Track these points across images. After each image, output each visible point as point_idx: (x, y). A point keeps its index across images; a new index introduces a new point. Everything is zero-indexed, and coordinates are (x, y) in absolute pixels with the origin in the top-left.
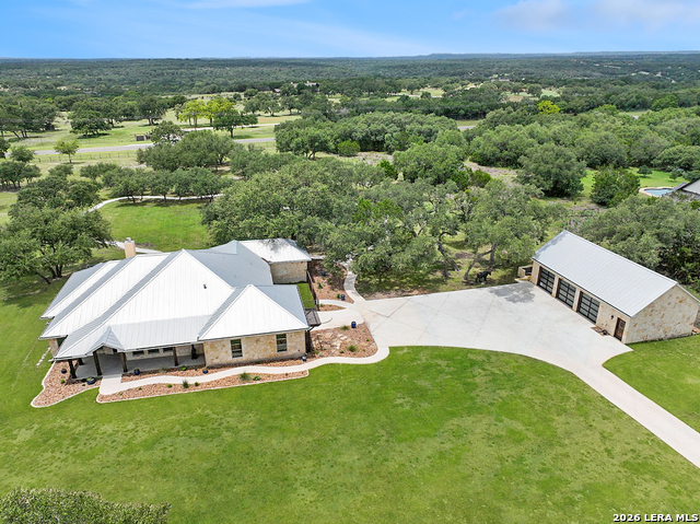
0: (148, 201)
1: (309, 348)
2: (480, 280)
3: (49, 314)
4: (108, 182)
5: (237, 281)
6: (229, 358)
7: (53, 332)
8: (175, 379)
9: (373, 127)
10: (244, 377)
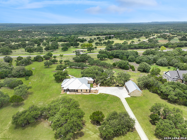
0: (74, 67)
1: (90, 92)
2: (118, 86)
3: (62, 84)
4: (68, 64)
5: (83, 83)
6: (81, 92)
7: (62, 87)
8: (75, 93)
9: (117, 53)
10: (82, 94)
